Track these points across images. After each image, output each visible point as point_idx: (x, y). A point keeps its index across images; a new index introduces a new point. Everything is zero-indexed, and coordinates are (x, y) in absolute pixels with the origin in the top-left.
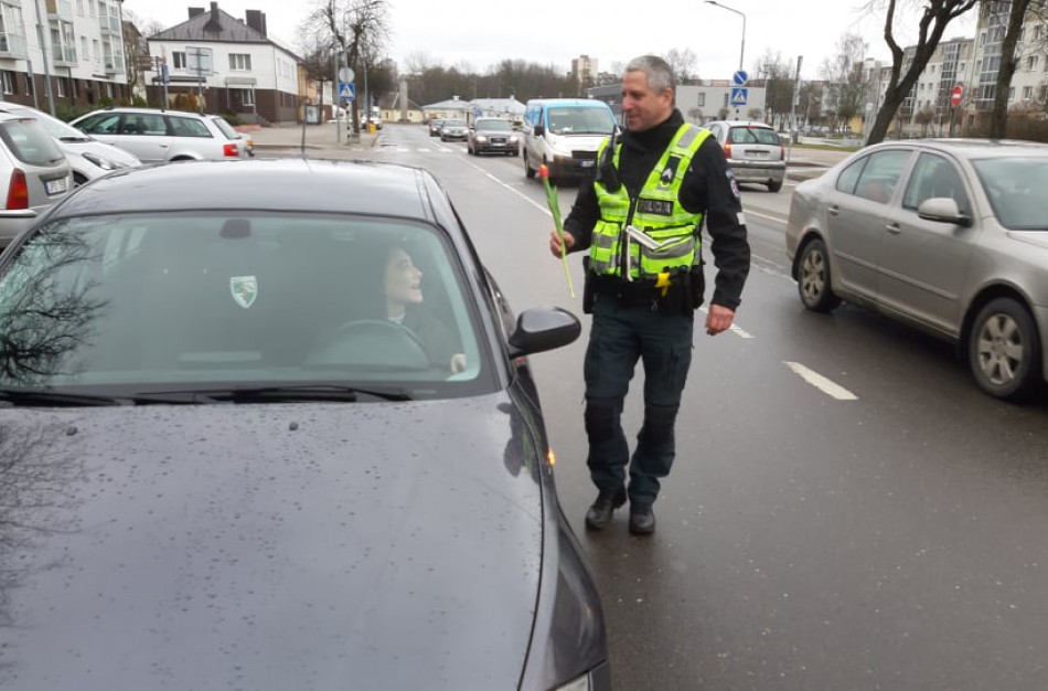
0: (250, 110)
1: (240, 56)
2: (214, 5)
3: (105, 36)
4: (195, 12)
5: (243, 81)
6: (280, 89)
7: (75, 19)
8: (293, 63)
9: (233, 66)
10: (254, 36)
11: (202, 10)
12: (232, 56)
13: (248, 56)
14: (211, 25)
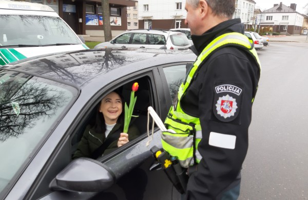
0: (285, 31)
1: (286, 16)
2: (281, 3)
3: (249, 13)
4: (275, 5)
5: (285, 23)
6: (296, 25)
7: (242, 9)
8: (303, 17)
9: (283, 19)
10: (291, 10)
11: (277, 5)
12: (283, 16)
13: (288, 16)
14: (279, 8)
